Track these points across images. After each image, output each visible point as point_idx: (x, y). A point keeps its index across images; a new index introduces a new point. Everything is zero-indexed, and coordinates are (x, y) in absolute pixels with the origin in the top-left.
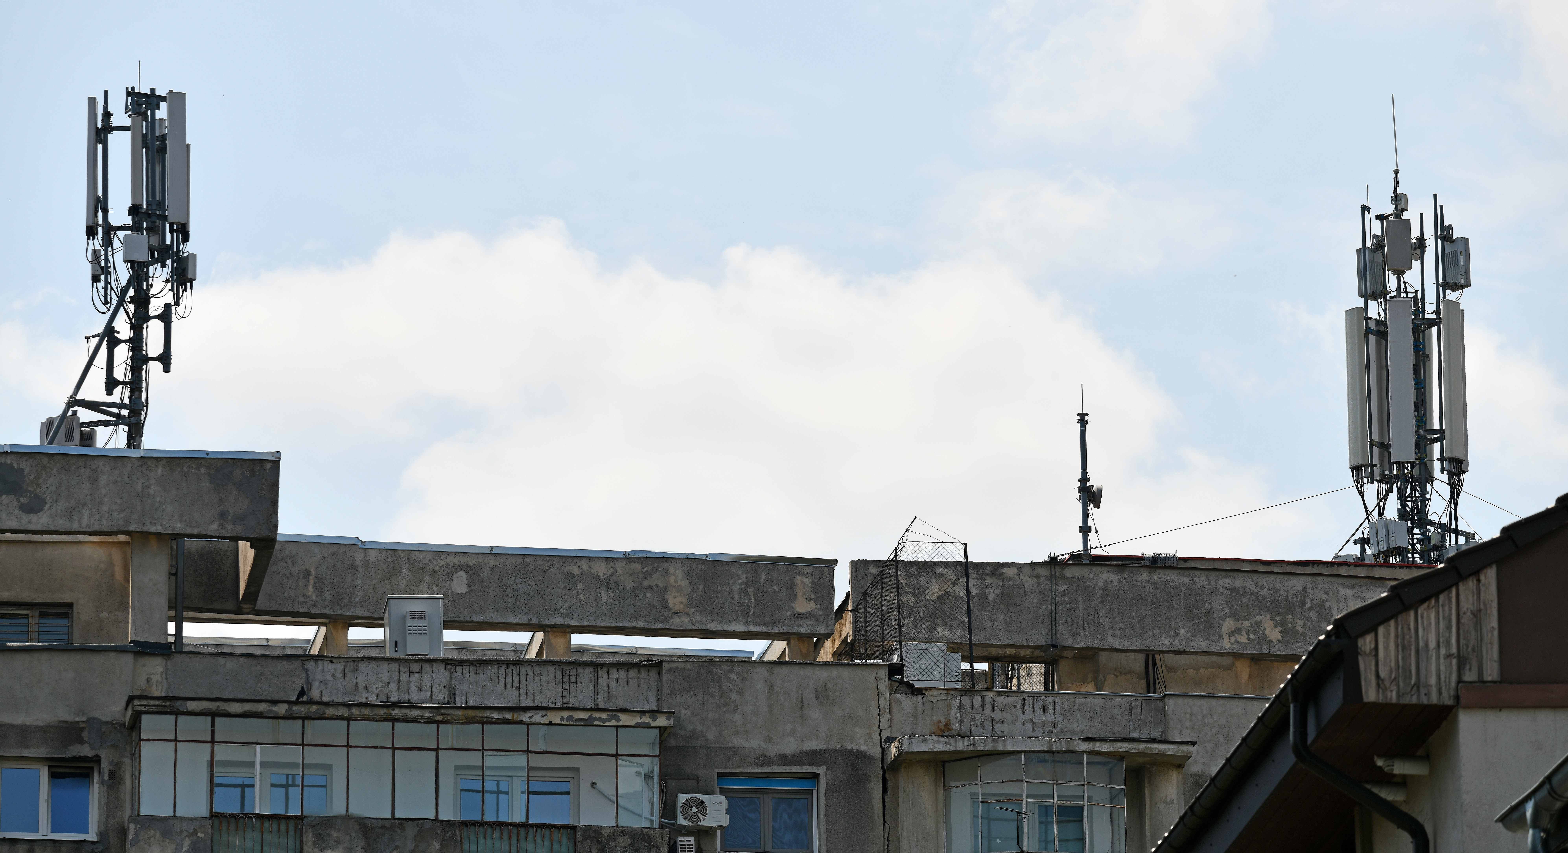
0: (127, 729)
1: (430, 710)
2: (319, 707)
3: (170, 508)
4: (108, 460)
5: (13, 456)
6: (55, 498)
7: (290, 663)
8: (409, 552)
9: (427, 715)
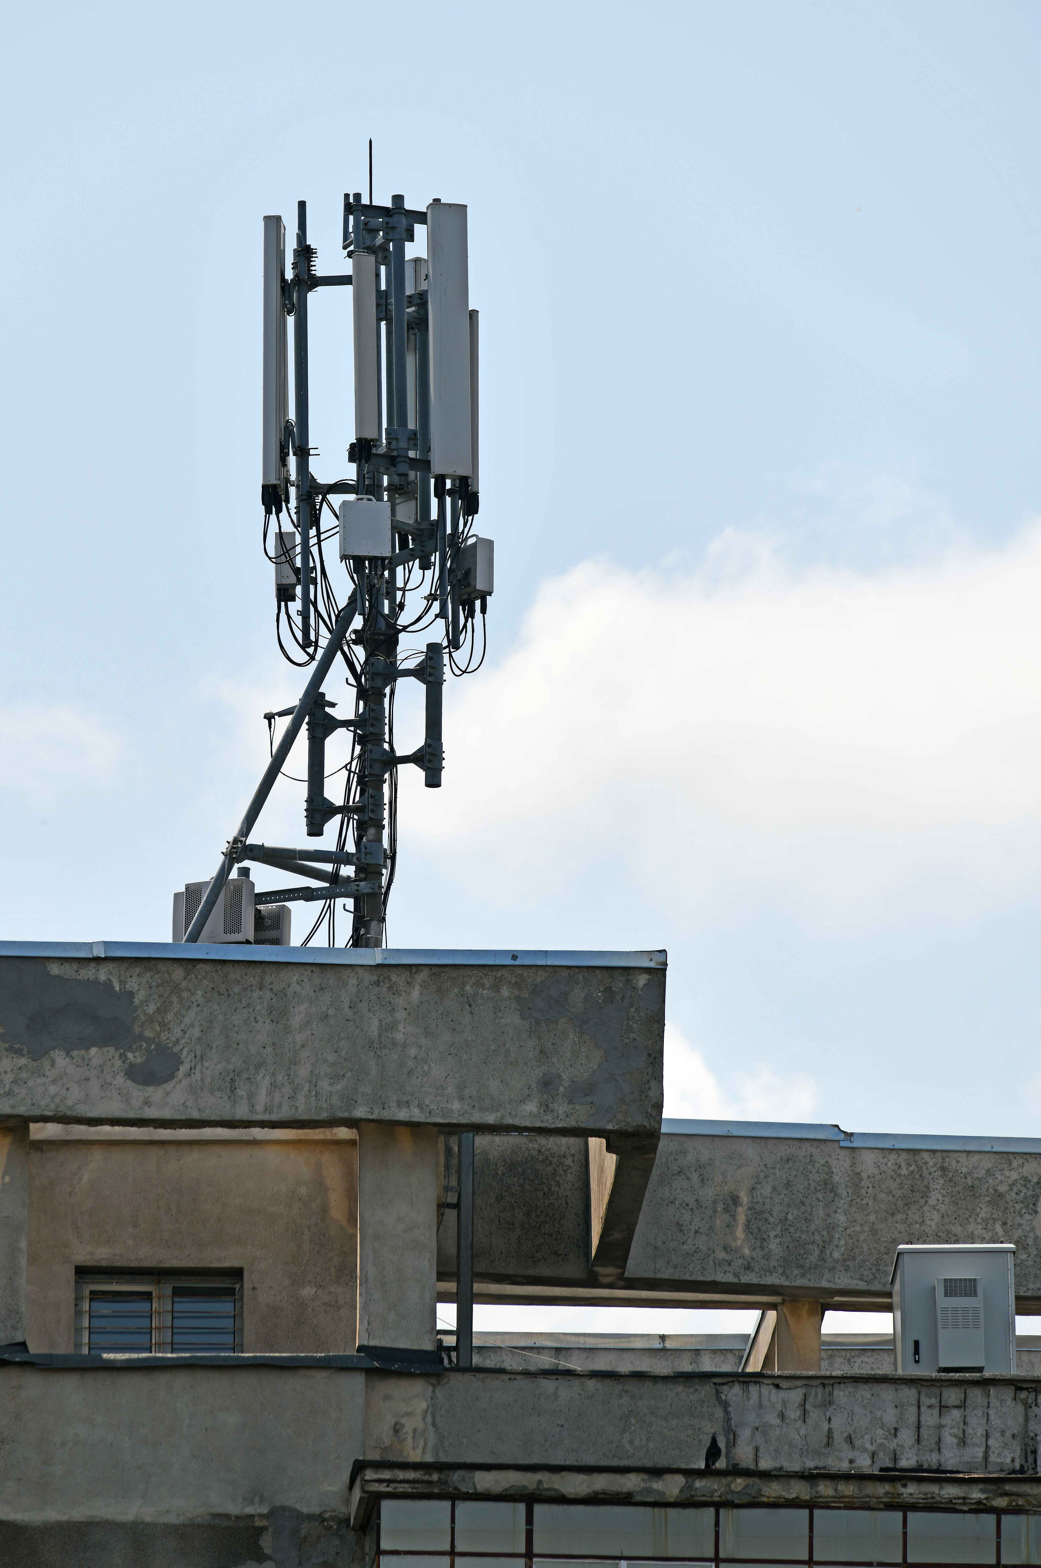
0: (354, 1529)
1: (981, 1486)
2: (750, 1481)
3: (437, 1071)
4: (309, 973)
5: (111, 966)
6: (198, 1053)
7: (691, 1390)
8: (945, 1155)
9: (974, 1496)
